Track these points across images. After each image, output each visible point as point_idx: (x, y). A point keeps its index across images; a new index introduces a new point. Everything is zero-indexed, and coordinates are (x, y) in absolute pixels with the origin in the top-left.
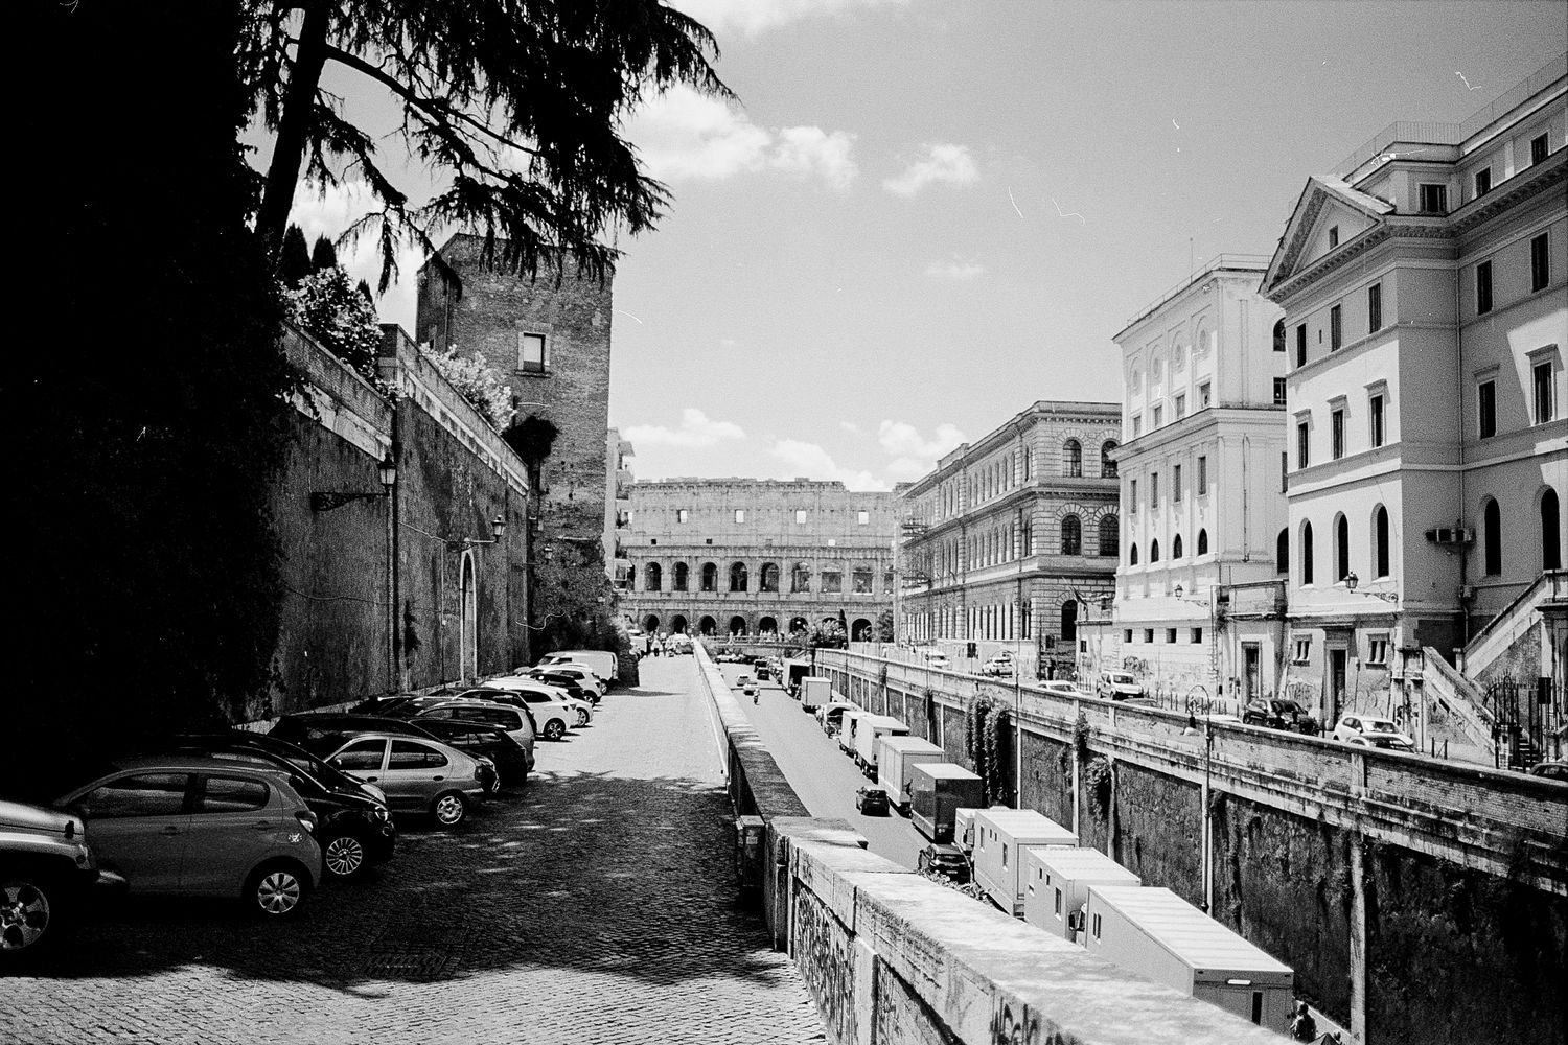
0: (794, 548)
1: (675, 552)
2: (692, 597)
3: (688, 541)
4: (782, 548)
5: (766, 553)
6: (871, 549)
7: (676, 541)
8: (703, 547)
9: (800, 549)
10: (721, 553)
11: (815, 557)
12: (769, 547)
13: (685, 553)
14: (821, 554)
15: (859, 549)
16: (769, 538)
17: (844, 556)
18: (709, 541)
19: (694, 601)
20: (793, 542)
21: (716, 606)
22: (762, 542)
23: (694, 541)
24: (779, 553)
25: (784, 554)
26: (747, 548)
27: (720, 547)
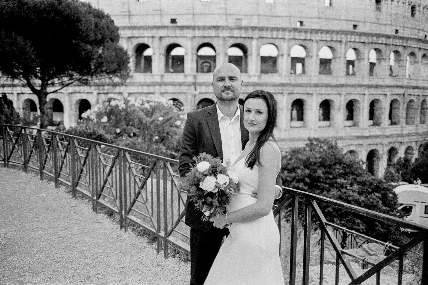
0: (267, 29)
1: (136, 33)
2: (158, 79)
3: (151, 22)
4: (254, 28)
5: (236, 33)
6: (338, 32)
7: (136, 21)
8: (167, 27)
9: (272, 29)
10: (189, 33)
11: (287, 37)
12: (240, 28)
13: (147, 33)
14: (292, 35)
15: (327, 32)
16: (240, 17)
17: (312, 38)
18: (173, 21)
19: (161, 84)
20: (264, 23)
21: (184, 89)
22: (231, 23)
23: (156, 21)
24: (250, 34)
25: (256, 34)
26: (216, 28)
27: (188, 27)
